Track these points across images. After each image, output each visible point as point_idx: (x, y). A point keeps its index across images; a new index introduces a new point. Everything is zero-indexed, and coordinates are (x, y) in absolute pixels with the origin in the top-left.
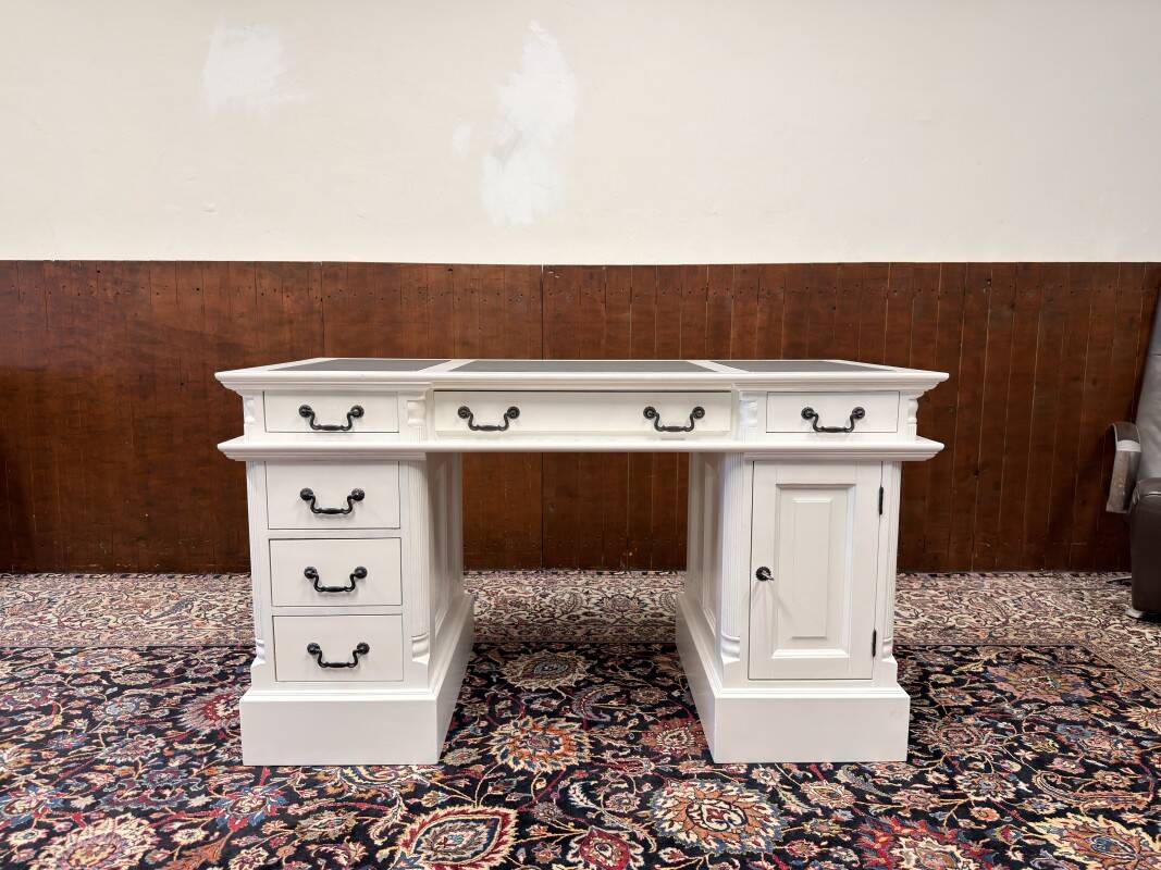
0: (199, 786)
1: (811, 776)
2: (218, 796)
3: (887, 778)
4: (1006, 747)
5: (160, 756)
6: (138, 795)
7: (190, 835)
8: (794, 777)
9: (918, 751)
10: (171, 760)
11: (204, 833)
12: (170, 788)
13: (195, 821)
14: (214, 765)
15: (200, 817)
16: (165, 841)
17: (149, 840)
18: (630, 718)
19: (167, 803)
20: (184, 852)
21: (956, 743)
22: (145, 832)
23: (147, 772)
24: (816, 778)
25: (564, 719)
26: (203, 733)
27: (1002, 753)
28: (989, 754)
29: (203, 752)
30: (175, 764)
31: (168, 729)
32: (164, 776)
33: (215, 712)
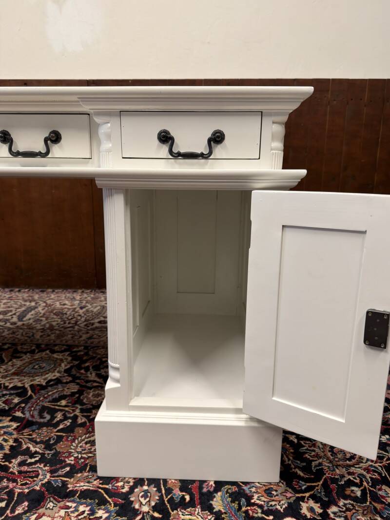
1: (188, 498)
3: (261, 507)
4: (385, 466)
8: (171, 501)
9: (303, 469)
18: (66, 418)
21: (340, 460)
24: (192, 504)
25: (9, 418)
27: (380, 474)
28: (368, 476)
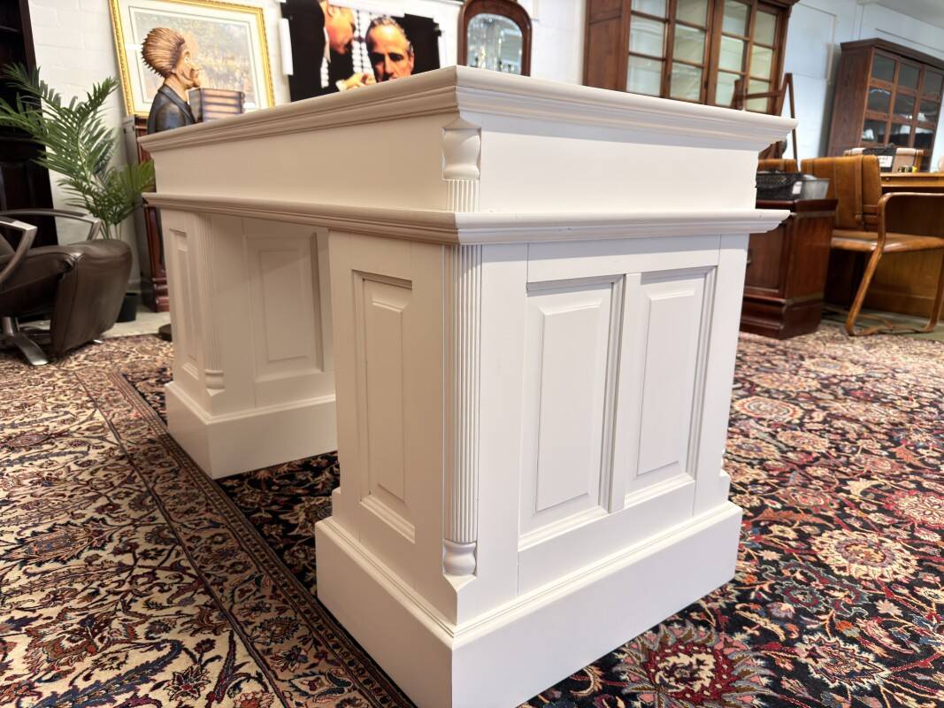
0: (766, 570)
2: (751, 552)
5: (803, 630)
6: (829, 588)
7: (782, 531)
10: (790, 616)
11: (771, 528)
12: (795, 579)
13: (775, 540)
14: (744, 585)
15: (772, 541)
16: (803, 537)
17: (817, 542)
19: (800, 566)
20: (790, 523)
22: (822, 549)
23: (819, 613)
26: (744, 636)
29: (752, 606)
30: (786, 608)
31: (790, 675)
32: (801, 597)
33: (717, 670)
